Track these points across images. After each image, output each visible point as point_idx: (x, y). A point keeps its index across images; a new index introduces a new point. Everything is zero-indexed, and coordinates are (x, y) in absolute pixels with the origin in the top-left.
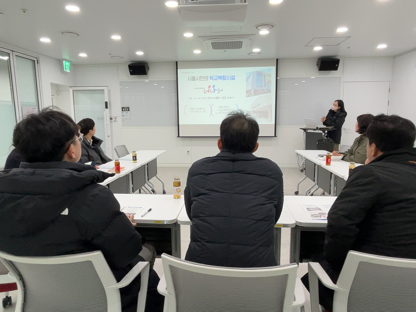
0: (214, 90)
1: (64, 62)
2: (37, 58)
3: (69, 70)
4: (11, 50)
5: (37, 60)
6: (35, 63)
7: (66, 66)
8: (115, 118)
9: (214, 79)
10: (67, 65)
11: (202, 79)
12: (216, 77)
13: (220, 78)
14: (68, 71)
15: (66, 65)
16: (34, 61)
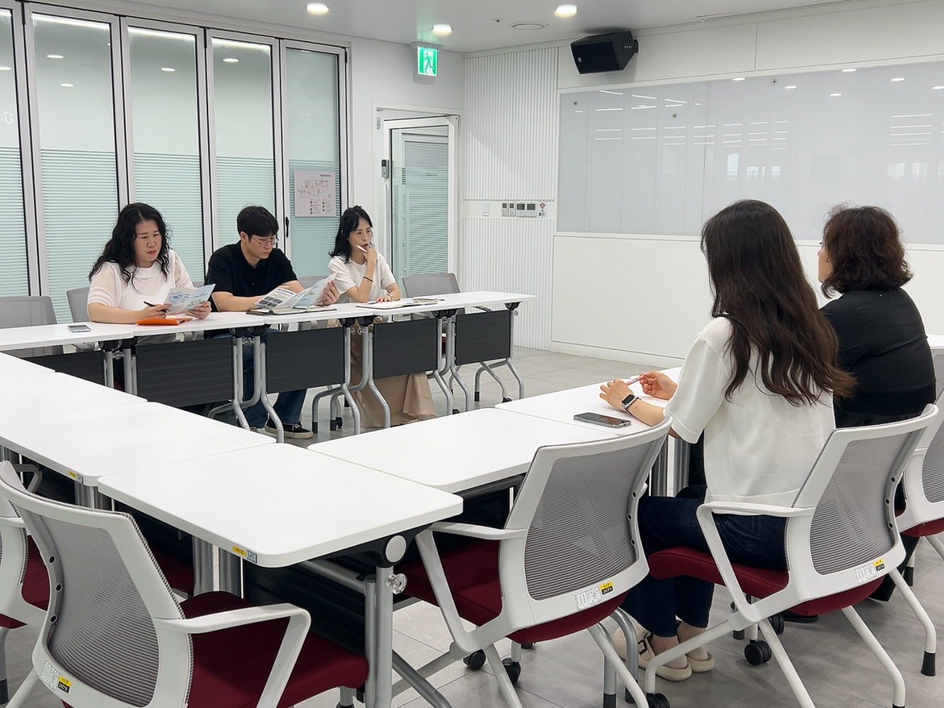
1: (419, 49)
2: (345, 48)
3: (434, 71)
4: (276, 38)
5: (346, 53)
6: (339, 60)
7: (425, 62)
8: (543, 206)
10: (428, 58)
14: (430, 72)
15: (425, 56)
16: (338, 55)
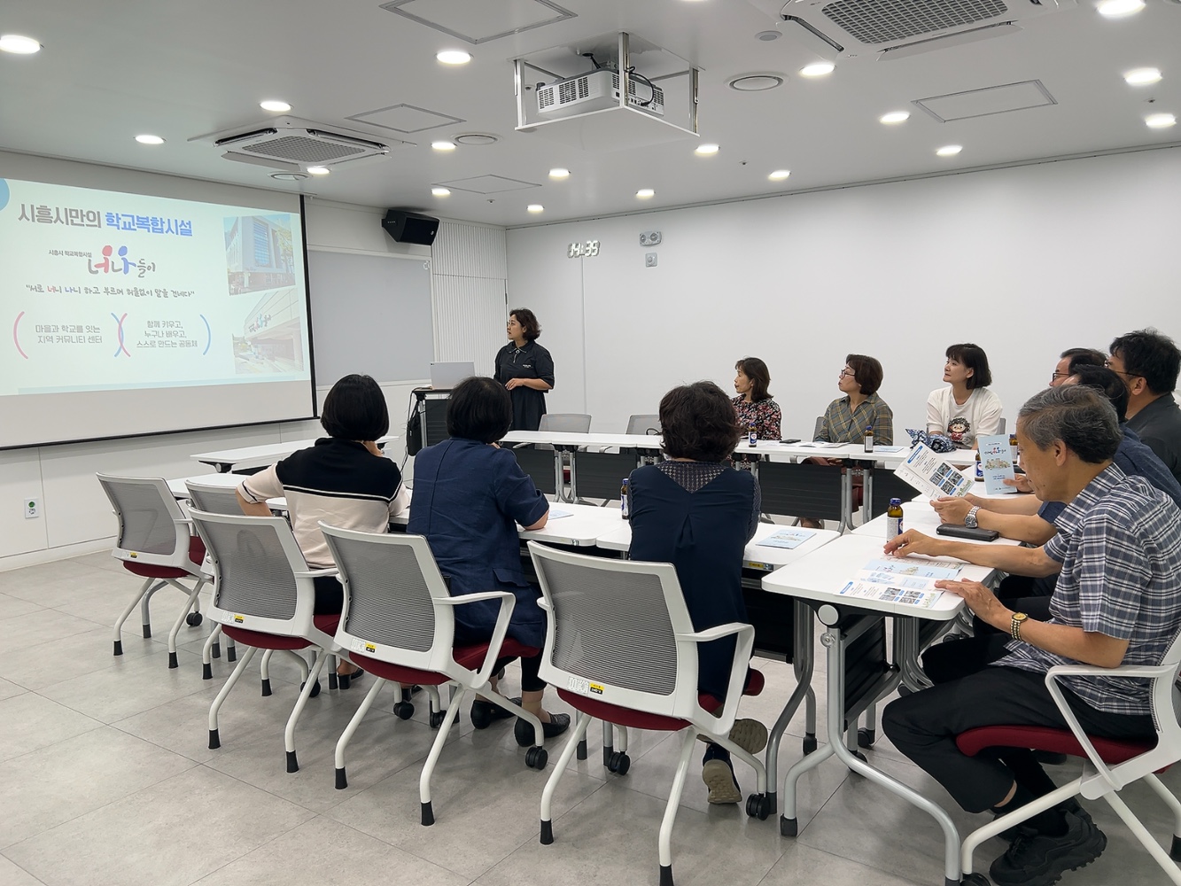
0: (126, 263)
9: (122, 225)
11: (76, 221)
12: (130, 219)
13: (143, 222)
